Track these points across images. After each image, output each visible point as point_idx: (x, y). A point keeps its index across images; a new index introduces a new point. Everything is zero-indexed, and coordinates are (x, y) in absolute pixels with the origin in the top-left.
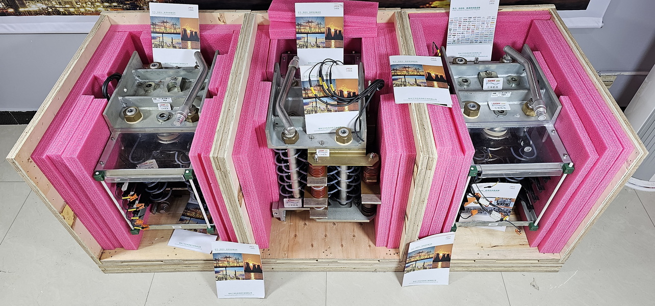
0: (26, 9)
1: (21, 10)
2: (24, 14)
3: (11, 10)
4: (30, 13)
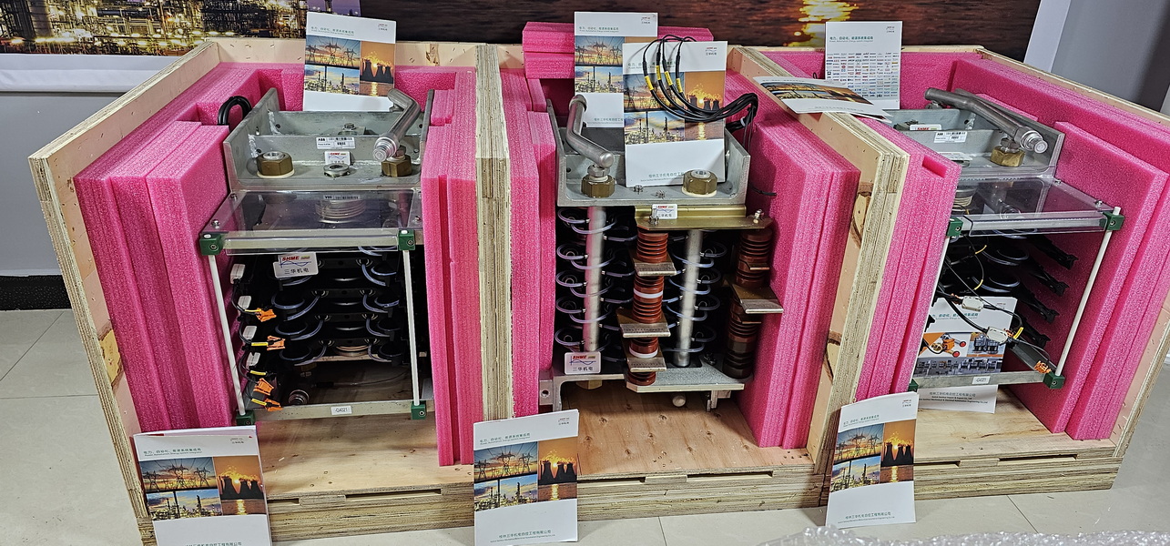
0: (49, 40)
1: (39, 40)
2: (43, 49)
3: (18, 41)
4: (54, 49)
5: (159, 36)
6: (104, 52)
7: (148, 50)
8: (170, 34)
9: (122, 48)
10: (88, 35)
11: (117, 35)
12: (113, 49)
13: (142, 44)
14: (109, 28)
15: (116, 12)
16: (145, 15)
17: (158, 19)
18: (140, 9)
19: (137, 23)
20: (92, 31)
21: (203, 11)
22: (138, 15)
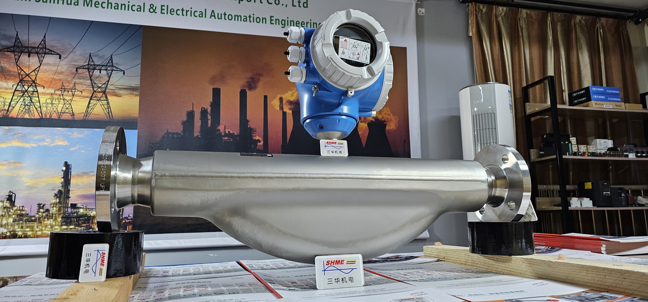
5: (38, 229)
6: (10, 238)
7: (31, 236)
8: (44, 228)
9: (19, 236)
10: (5, 231)
11: (19, 230)
12: (14, 236)
13: (29, 233)
14: (16, 227)
15: (21, 220)
16: (35, 221)
17: (40, 222)
18: (33, 218)
19: (29, 224)
20: (8, 229)
21: (62, 218)
22: (32, 221)
